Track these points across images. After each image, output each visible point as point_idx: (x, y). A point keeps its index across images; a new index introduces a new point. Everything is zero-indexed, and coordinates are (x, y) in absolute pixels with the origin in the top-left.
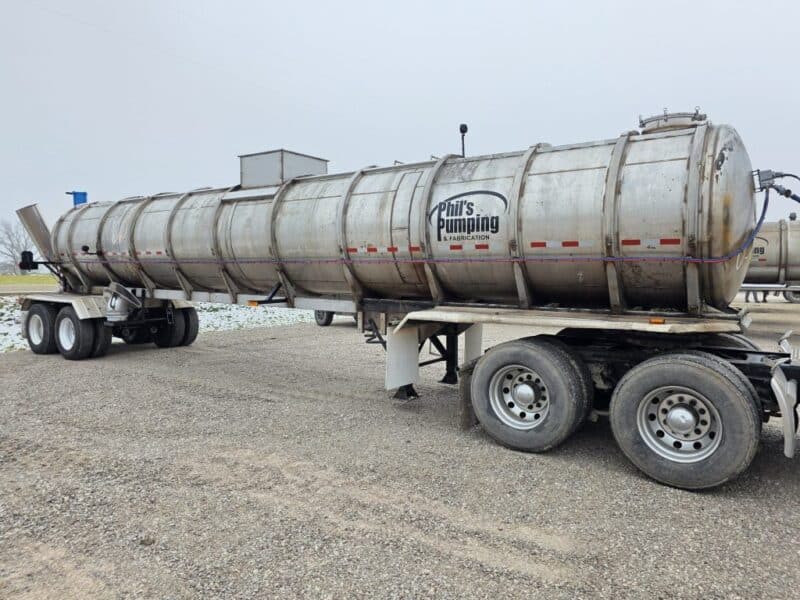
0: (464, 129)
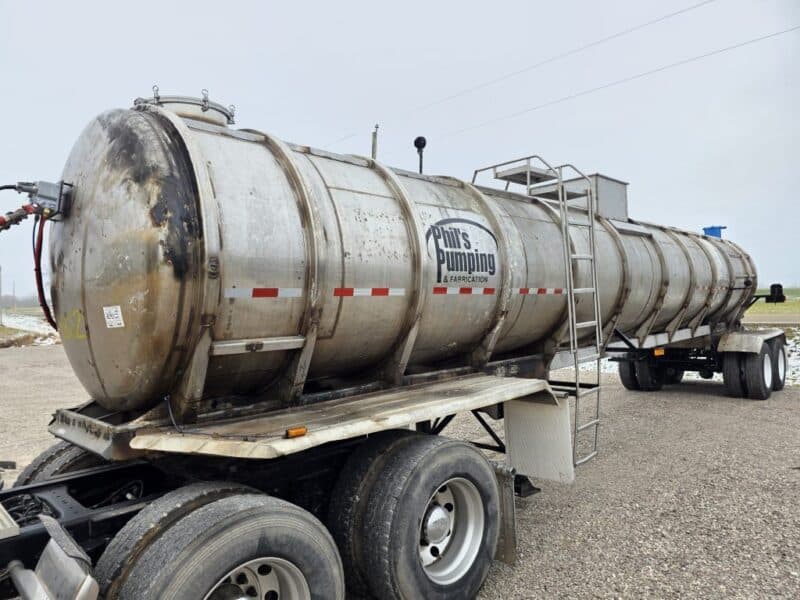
0: (420, 143)
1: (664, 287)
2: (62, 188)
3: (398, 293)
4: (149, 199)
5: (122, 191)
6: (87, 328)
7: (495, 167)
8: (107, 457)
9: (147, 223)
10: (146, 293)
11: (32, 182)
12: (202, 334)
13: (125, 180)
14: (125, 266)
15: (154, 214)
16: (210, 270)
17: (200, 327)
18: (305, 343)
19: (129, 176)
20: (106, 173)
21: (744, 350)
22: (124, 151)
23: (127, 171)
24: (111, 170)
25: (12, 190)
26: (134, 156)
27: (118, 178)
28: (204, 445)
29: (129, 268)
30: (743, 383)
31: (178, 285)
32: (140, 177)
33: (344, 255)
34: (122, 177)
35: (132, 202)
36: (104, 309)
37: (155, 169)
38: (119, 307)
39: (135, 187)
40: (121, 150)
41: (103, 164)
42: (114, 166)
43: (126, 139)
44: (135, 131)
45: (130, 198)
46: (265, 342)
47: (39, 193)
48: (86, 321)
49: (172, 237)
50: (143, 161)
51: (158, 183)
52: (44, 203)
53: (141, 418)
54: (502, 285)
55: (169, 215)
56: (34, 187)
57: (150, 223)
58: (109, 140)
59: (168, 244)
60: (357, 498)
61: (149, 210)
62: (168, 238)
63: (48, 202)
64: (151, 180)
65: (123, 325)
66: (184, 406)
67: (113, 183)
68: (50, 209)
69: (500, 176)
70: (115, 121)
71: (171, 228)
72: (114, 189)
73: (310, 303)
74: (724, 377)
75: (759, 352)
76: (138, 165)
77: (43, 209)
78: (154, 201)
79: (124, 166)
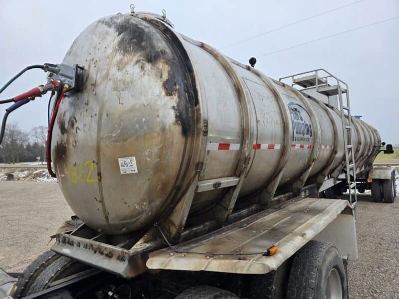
0: (253, 61)
1: (359, 145)
2: (77, 70)
3: (278, 147)
4: (161, 75)
5: (137, 69)
6: (99, 174)
7: (293, 76)
8: (125, 276)
9: (160, 93)
10: (159, 147)
11: (55, 64)
12: (194, 177)
13: (138, 62)
14: (141, 127)
15: (167, 86)
16: (203, 129)
17: (194, 172)
18: (239, 181)
19: (142, 58)
20: (119, 57)
21: (383, 178)
22: (135, 40)
23: (139, 54)
24: (124, 55)
25: (40, 69)
26: (143, 44)
27: (131, 60)
28: (208, 264)
29: (145, 128)
30: (382, 195)
31: (184, 140)
32: (152, 58)
33: (258, 121)
34: (135, 59)
35: (146, 77)
36: (119, 159)
37: (163, 52)
38: (134, 158)
39: (148, 66)
40: (131, 39)
41: (116, 51)
42: (126, 51)
43: (134, 32)
44: (140, 26)
45: (144, 74)
46: (222, 182)
47: (61, 72)
48: (99, 168)
49: (180, 104)
50: (153, 47)
51: (167, 63)
52: (65, 80)
53: (141, 241)
54: (314, 143)
55: (178, 87)
56: (56, 68)
57: (163, 93)
58: (117, 33)
59: (179, 109)
60: (274, 287)
61: (161, 83)
62: (178, 105)
63: (68, 80)
64: (161, 60)
65: (136, 171)
66: (174, 231)
67: (126, 64)
68: (68, 85)
69: (296, 82)
70: (119, 21)
71: (179, 97)
72: (129, 68)
73: (244, 154)
74: (372, 192)
75: (390, 178)
76: (149, 49)
77: (64, 85)
78: (165, 76)
79: (136, 51)
